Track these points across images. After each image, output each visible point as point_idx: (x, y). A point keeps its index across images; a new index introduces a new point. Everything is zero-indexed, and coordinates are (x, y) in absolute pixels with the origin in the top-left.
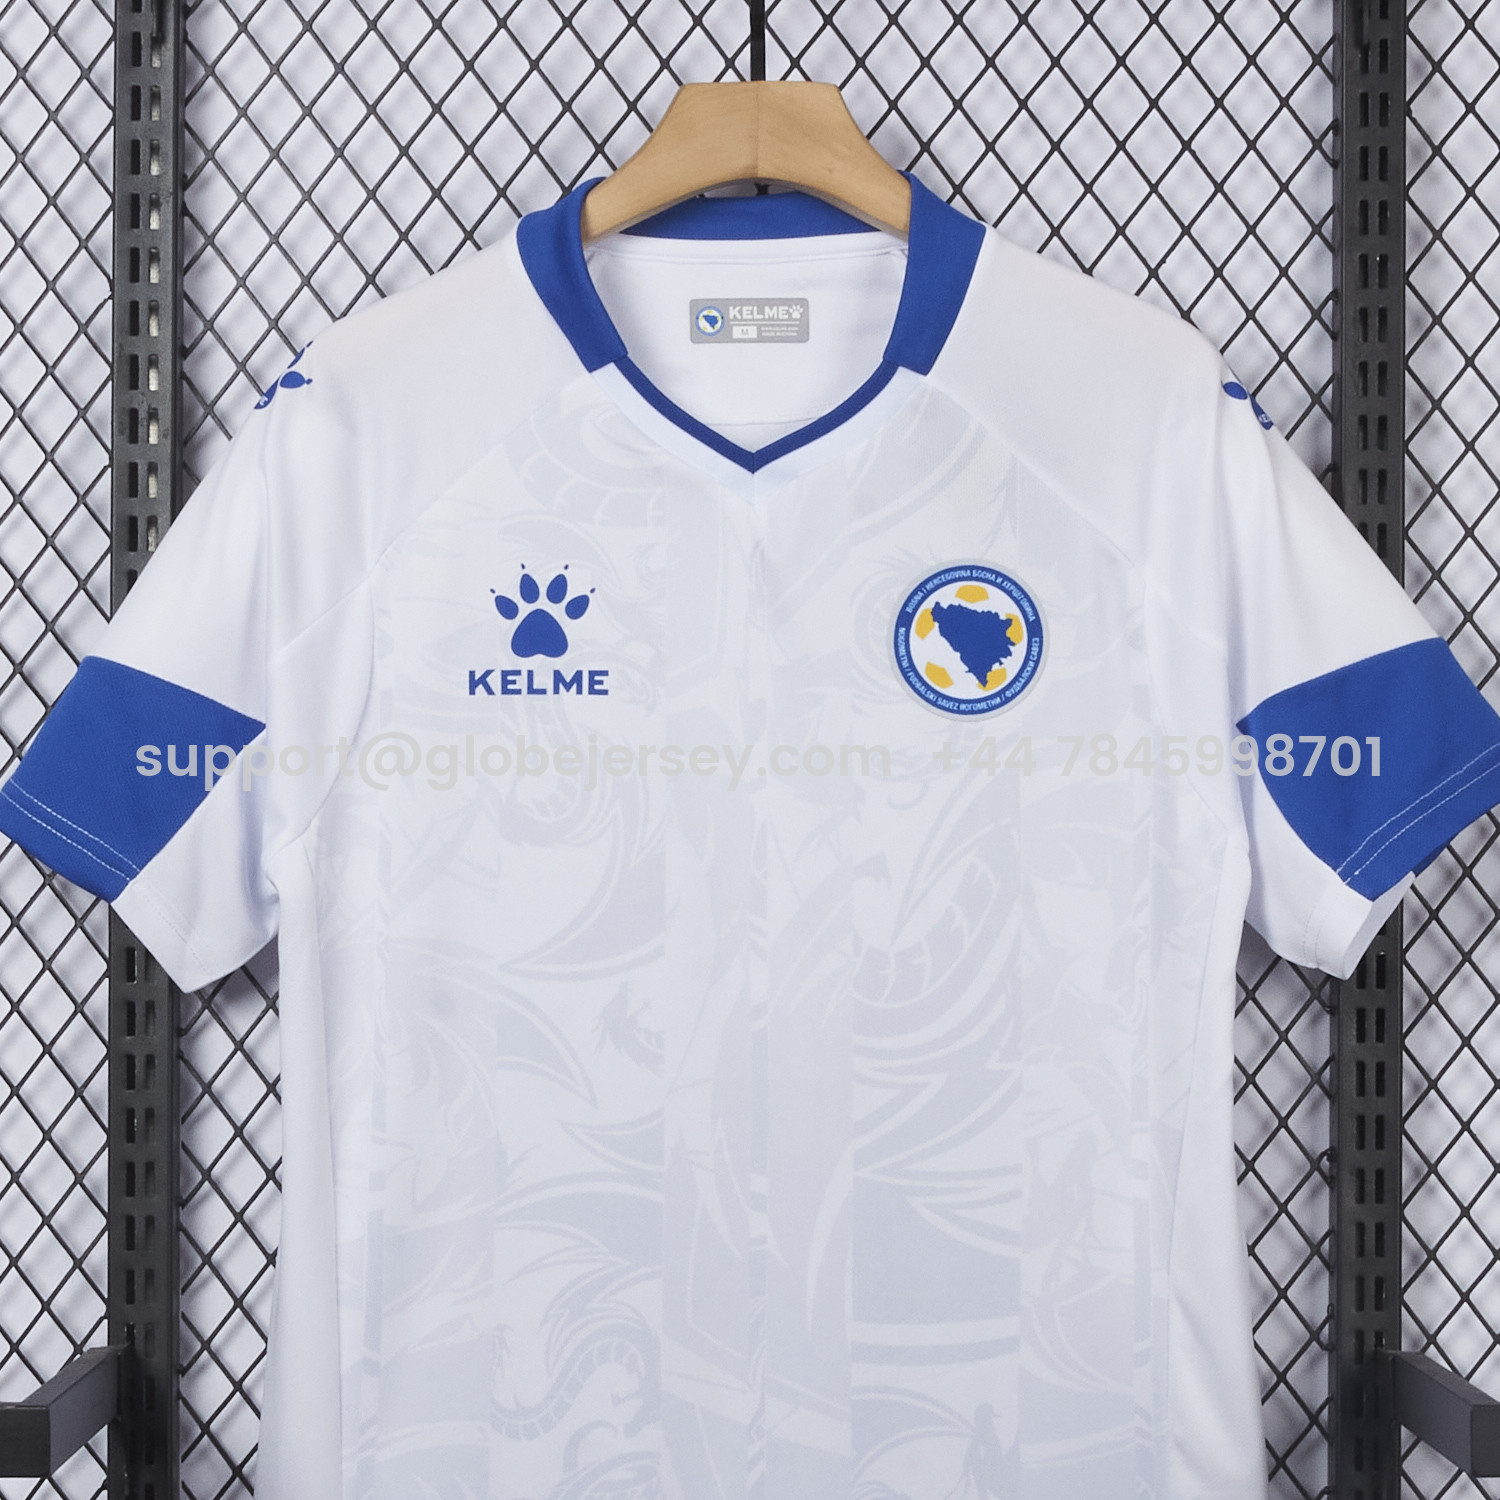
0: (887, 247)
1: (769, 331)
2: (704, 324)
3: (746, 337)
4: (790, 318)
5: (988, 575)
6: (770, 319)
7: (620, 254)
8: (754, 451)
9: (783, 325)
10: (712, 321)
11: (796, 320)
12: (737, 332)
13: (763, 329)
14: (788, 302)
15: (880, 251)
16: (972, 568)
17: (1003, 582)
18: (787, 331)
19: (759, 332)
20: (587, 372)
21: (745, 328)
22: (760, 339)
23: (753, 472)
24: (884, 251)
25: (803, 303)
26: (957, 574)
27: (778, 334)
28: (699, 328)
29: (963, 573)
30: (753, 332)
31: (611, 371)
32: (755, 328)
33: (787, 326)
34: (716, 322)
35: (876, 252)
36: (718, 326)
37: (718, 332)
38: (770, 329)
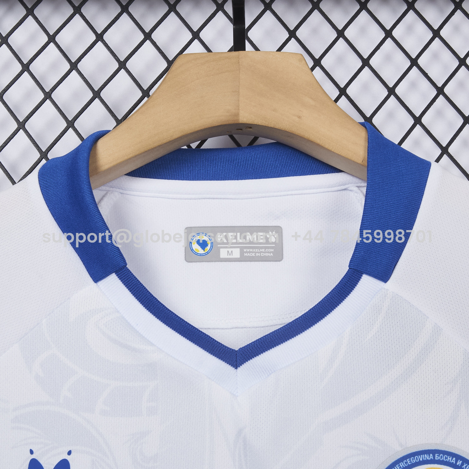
0: (345, 184)
1: (250, 252)
2: (196, 247)
3: (231, 257)
4: (267, 242)
5: (449, 459)
6: (251, 243)
7: (128, 192)
8: (237, 349)
9: (262, 248)
10: (203, 245)
11: (273, 243)
12: (223, 253)
13: (245, 250)
14: (265, 229)
15: (340, 188)
16: (434, 452)
17: (462, 464)
18: (265, 252)
19: (242, 253)
20: (93, 282)
21: (230, 250)
22: (242, 259)
23: (236, 368)
24: (344, 187)
25: (278, 230)
26: (421, 458)
27: (257, 254)
28: (192, 250)
29: (427, 457)
30: (236, 253)
31: (113, 280)
32: (238, 250)
33: (265, 248)
34: (207, 245)
35: (336, 189)
36: (208, 248)
37: (208, 253)
38: (251, 250)
